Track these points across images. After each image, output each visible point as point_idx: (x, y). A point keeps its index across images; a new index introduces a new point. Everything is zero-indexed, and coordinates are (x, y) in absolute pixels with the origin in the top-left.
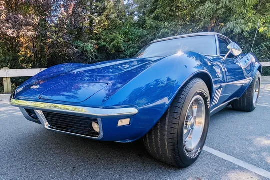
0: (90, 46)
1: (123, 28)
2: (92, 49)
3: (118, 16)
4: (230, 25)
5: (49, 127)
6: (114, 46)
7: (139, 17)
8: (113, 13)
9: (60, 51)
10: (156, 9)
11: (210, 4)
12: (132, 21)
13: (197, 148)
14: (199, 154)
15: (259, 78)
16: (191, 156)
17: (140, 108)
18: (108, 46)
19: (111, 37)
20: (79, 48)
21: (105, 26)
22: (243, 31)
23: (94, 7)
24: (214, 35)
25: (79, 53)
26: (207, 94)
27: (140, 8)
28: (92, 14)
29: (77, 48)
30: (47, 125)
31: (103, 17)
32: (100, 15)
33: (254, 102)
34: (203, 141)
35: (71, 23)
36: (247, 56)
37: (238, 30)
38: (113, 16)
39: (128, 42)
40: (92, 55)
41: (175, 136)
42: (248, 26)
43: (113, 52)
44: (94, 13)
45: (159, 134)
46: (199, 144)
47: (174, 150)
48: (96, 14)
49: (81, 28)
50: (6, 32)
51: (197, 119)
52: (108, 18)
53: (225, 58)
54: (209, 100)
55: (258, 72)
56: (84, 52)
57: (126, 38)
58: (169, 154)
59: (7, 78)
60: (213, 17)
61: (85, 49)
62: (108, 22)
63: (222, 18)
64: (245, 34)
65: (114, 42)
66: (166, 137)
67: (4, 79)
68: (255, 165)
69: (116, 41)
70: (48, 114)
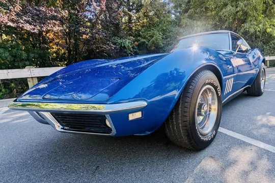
0: (128, 42)
1: (160, 25)
2: (129, 45)
3: (156, 14)
4: (246, 25)
5: (62, 128)
6: (153, 42)
7: (176, 15)
8: (151, 11)
9: (97, 48)
10: (190, 9)
11: (230, 6)
12: (168, 19)
13: (212, 131)
14: (214, 136)
15: (264, 69)
16: (205, 139)
17: (149, 101)
18: (147, 43)
19: (150, 33)
20: (117, 44)
21: (143, 23)
22: (256, 31)
23: (131, 4)
24: (228, 33)
25: (117, 49)
26: (217, 83)
27: (176, 7)
28: (130, 10)
29: (115, 44)
30: (58, 127)
31: (141, 14)
32: (138, 11)
33: (262, 88)
34: (217, 124)
35: (106, 18)
36: (254, 51)
37: (252, 30)
38: (151, 14)
39: (167, 39)
40: (131, 51)
41: (188, 123)
42: (259, 27)
43: (153, 48)
44: (132, 10)
45: (175, 123)
46: (214, 127)
47: (188, 136)
48: (134, 11)
49: (118, 24)
50: (23, 26)
51: (212, 105)
52: (146, 15)
53: (236, 53)
54: (219, 88)
55: (263, 64)
56: (123, 48)
57: (164, 35)
58: (185, 140)
59: (32, 78)
60: (235, 19)
61: (123, 45)
62: (147, 19)
63: (242, 20)
64: (258, 33)
65: (153, 39)
66: (180, 125)
67: (28, 80)
68: (255, 139)
69: (155, 38)
70: (58, 115)
